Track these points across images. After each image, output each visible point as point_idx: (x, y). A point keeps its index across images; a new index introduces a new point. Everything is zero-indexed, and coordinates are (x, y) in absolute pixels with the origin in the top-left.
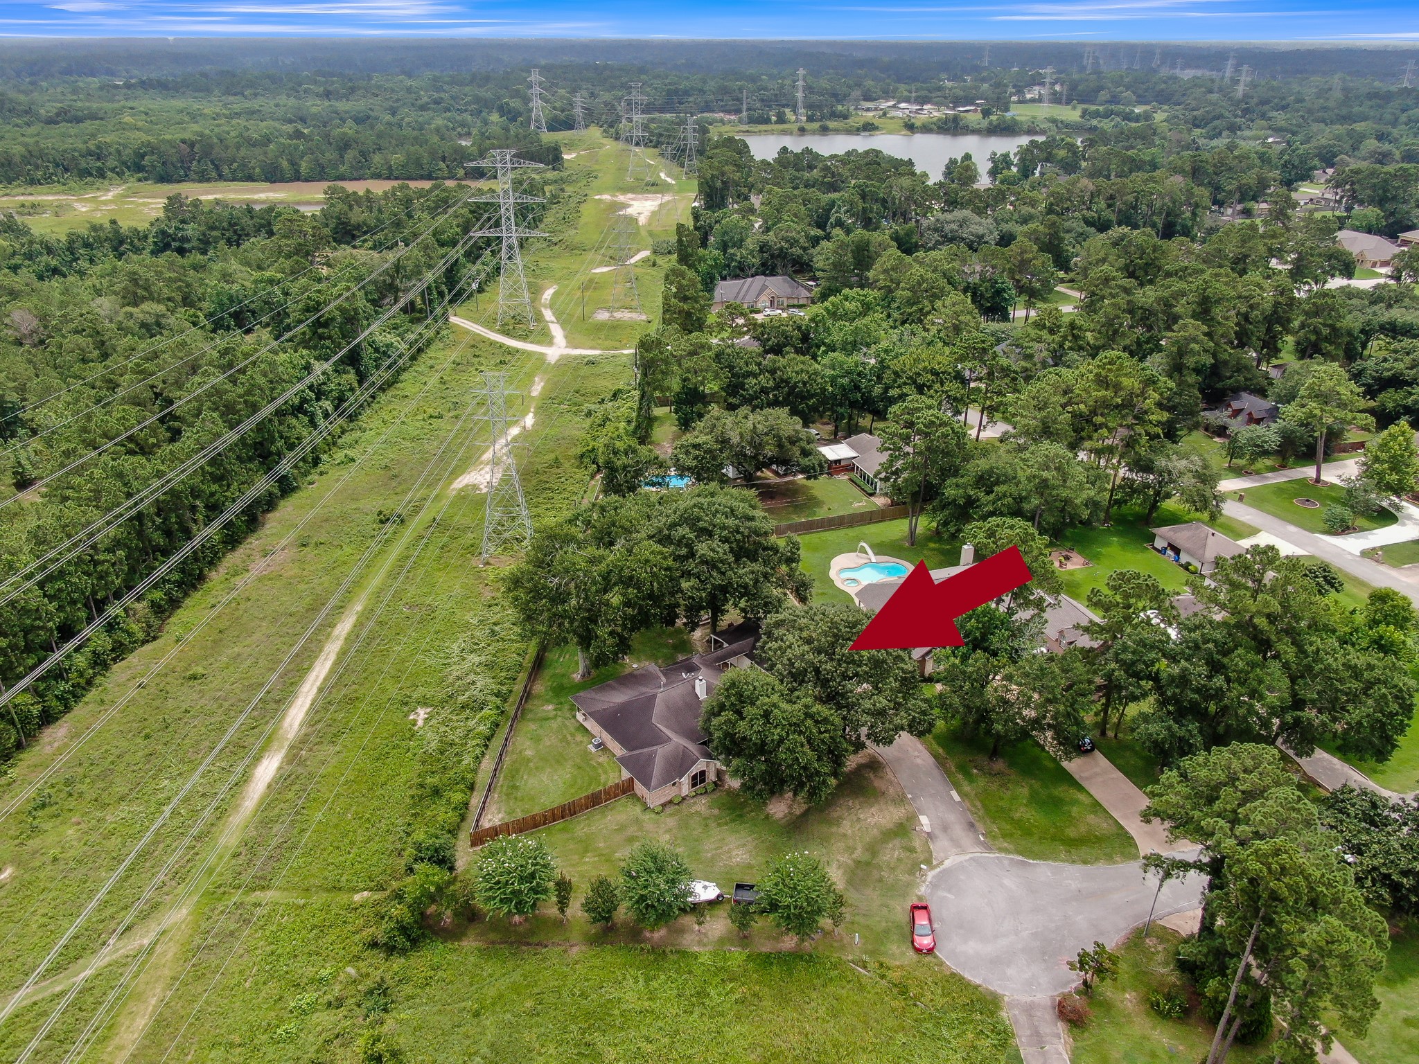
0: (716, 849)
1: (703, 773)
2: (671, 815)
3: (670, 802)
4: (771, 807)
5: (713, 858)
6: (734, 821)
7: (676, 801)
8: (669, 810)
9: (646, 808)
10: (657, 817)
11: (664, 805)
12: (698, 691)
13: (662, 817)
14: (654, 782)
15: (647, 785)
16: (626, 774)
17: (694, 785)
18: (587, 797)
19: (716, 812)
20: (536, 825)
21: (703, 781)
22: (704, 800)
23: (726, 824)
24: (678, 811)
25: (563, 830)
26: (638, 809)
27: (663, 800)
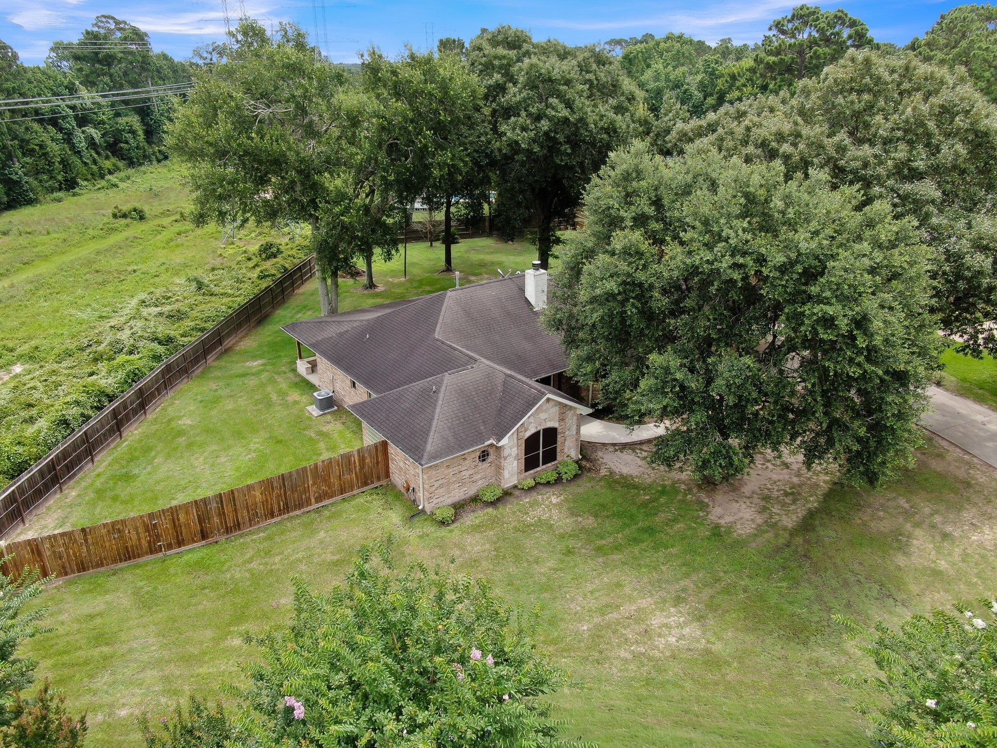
0: (603, 610)
1: (551, 435)
2: (477, 528)
3: (475, 499)
4: (717, 511)
5: (597, 635)
6: (636, 541)
7: (489, 497)
8: (470, 519)
9: (415, 514)
10: (443, 532)
11: (459, 507)
12: (531, 293)
13: (454, 533)
14: (433, 443)
15: (415, 452)
16: (371, 437)
17: (530, 463)
18: (268, 485)
19: (589, 522)
20: (128, 554)
21: (550, 456)
22: (553, 497)
23: (617, 548)
24: (494, 521)
25: (200, 566)
26: (394, 517)
27: (458, 495)
